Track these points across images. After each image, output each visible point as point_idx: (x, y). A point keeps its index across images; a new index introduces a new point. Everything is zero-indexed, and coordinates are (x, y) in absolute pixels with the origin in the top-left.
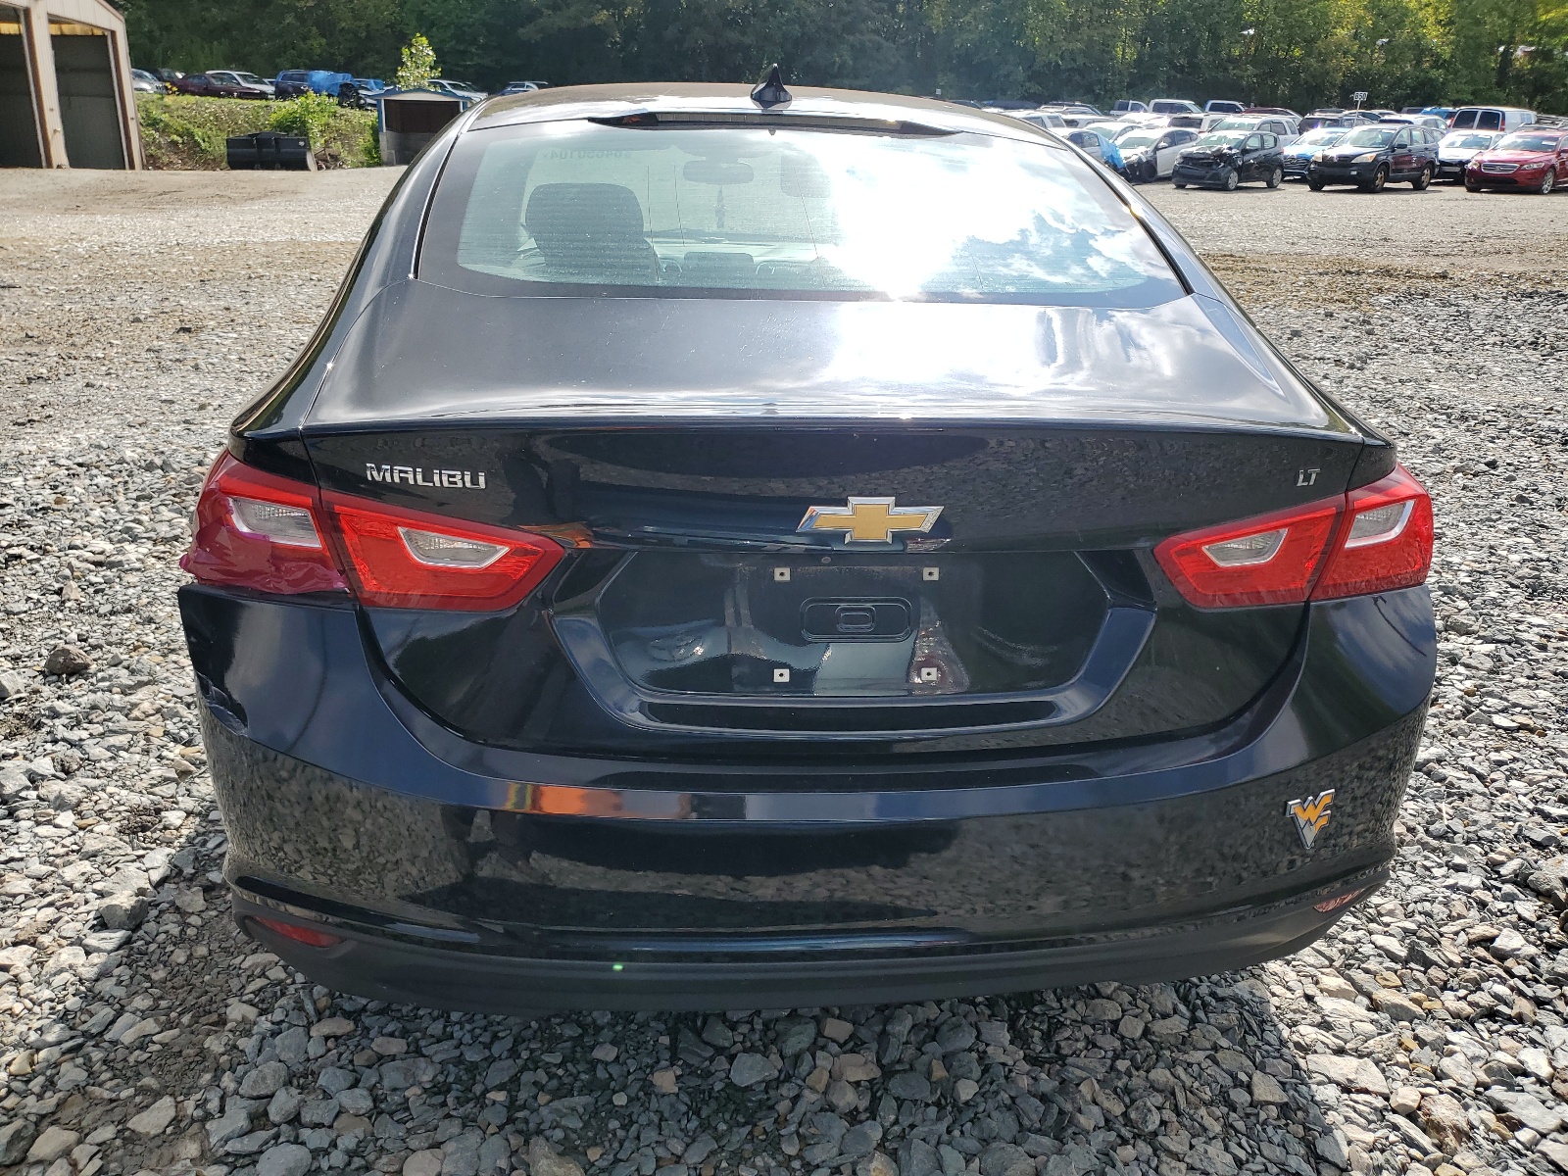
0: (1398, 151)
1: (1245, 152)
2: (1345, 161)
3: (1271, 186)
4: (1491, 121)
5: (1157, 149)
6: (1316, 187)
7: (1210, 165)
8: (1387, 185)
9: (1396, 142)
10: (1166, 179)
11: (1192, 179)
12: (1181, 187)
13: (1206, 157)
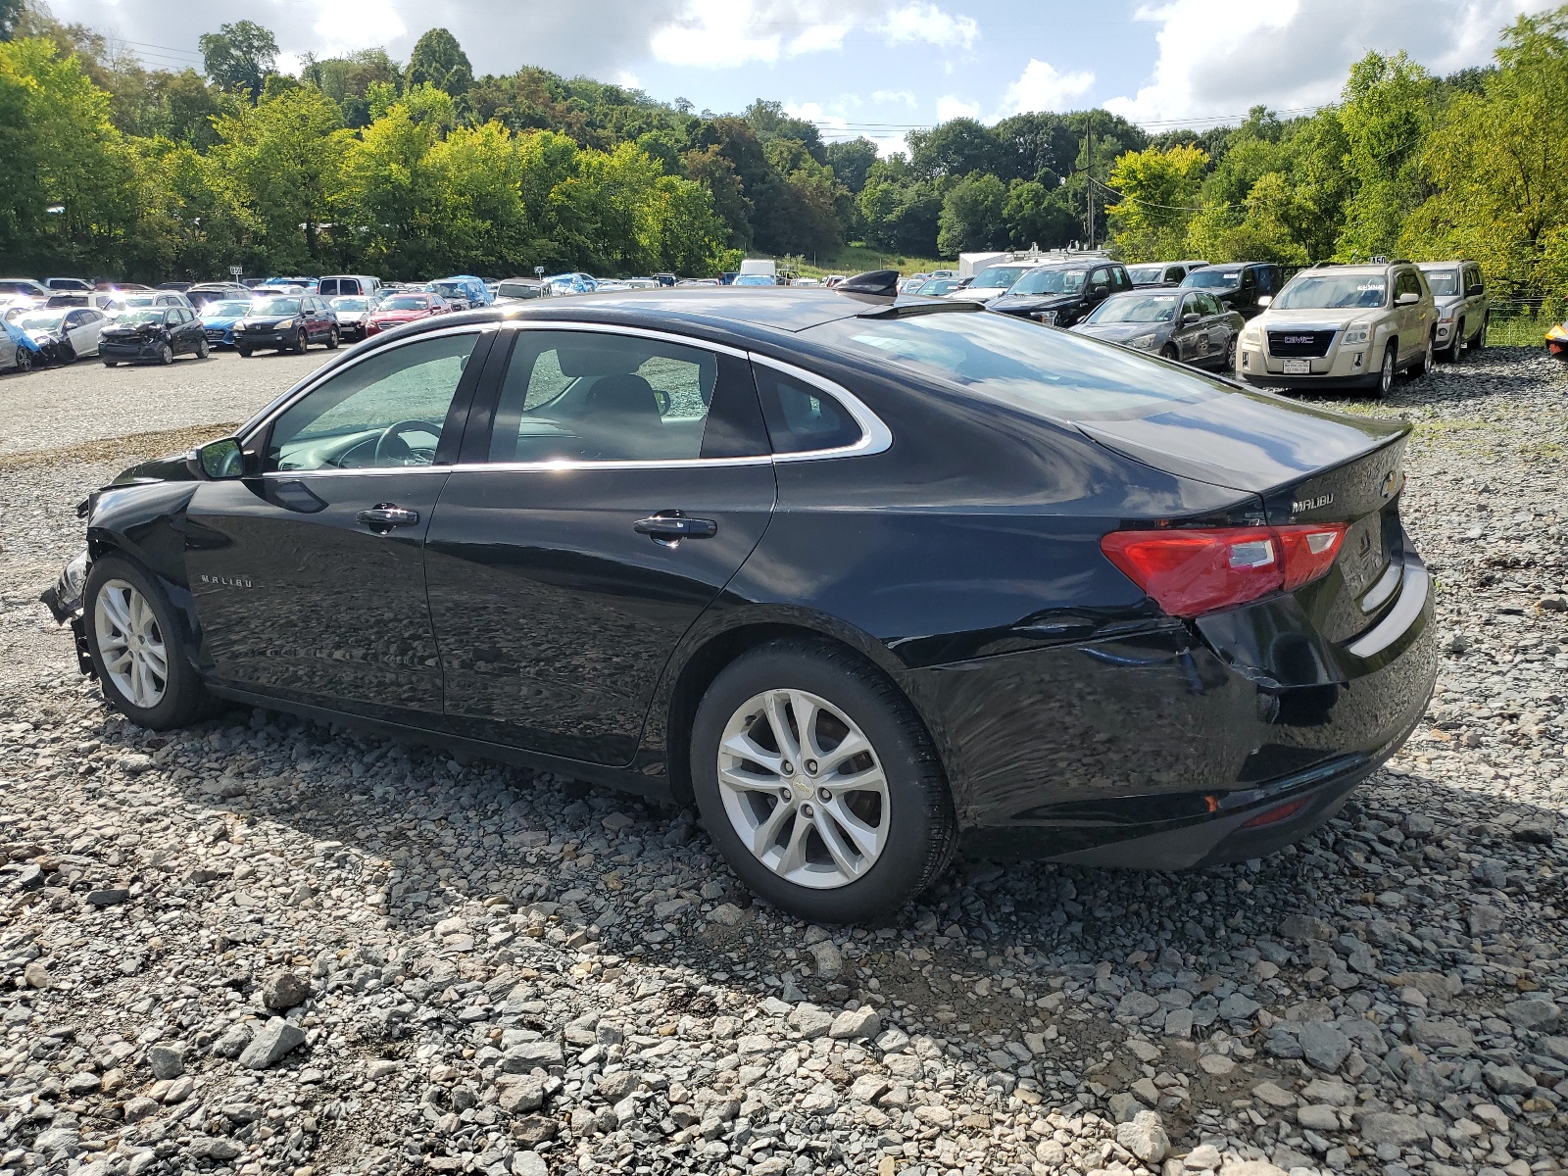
0: (308, 317)
1: (169, 326)
2: (267, 328)
3: (201, 357)
4: (350, 288)
5: (65, 330)
6: (246, 353)
7: (139, 341)
8: (309, 347)
9: (304, 309)
10: (87, 359)
11: (123, 356)
12: (111, 365)
13: (131, 334)
